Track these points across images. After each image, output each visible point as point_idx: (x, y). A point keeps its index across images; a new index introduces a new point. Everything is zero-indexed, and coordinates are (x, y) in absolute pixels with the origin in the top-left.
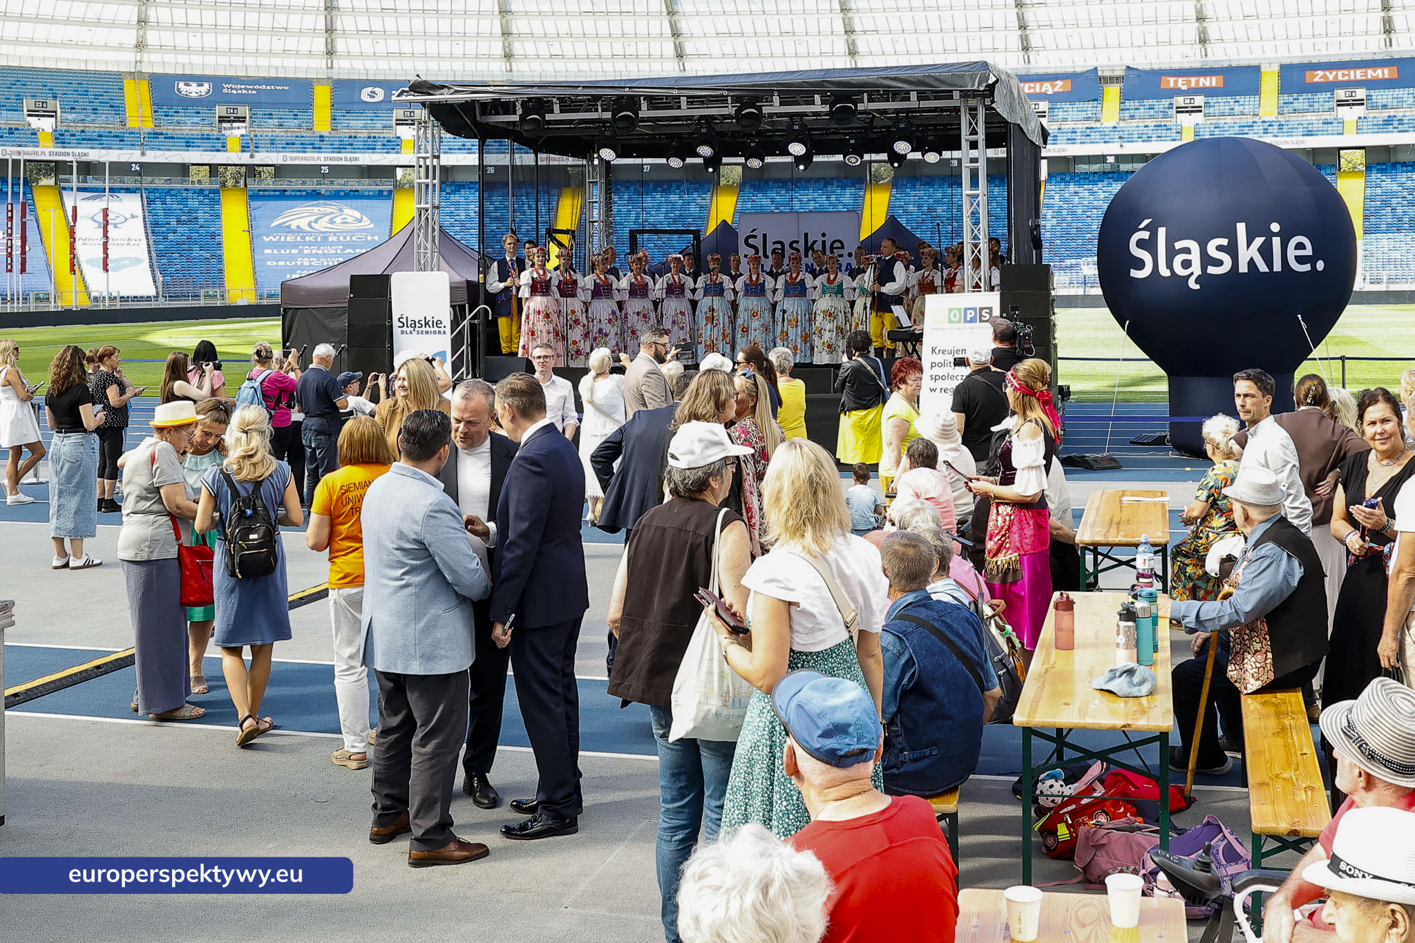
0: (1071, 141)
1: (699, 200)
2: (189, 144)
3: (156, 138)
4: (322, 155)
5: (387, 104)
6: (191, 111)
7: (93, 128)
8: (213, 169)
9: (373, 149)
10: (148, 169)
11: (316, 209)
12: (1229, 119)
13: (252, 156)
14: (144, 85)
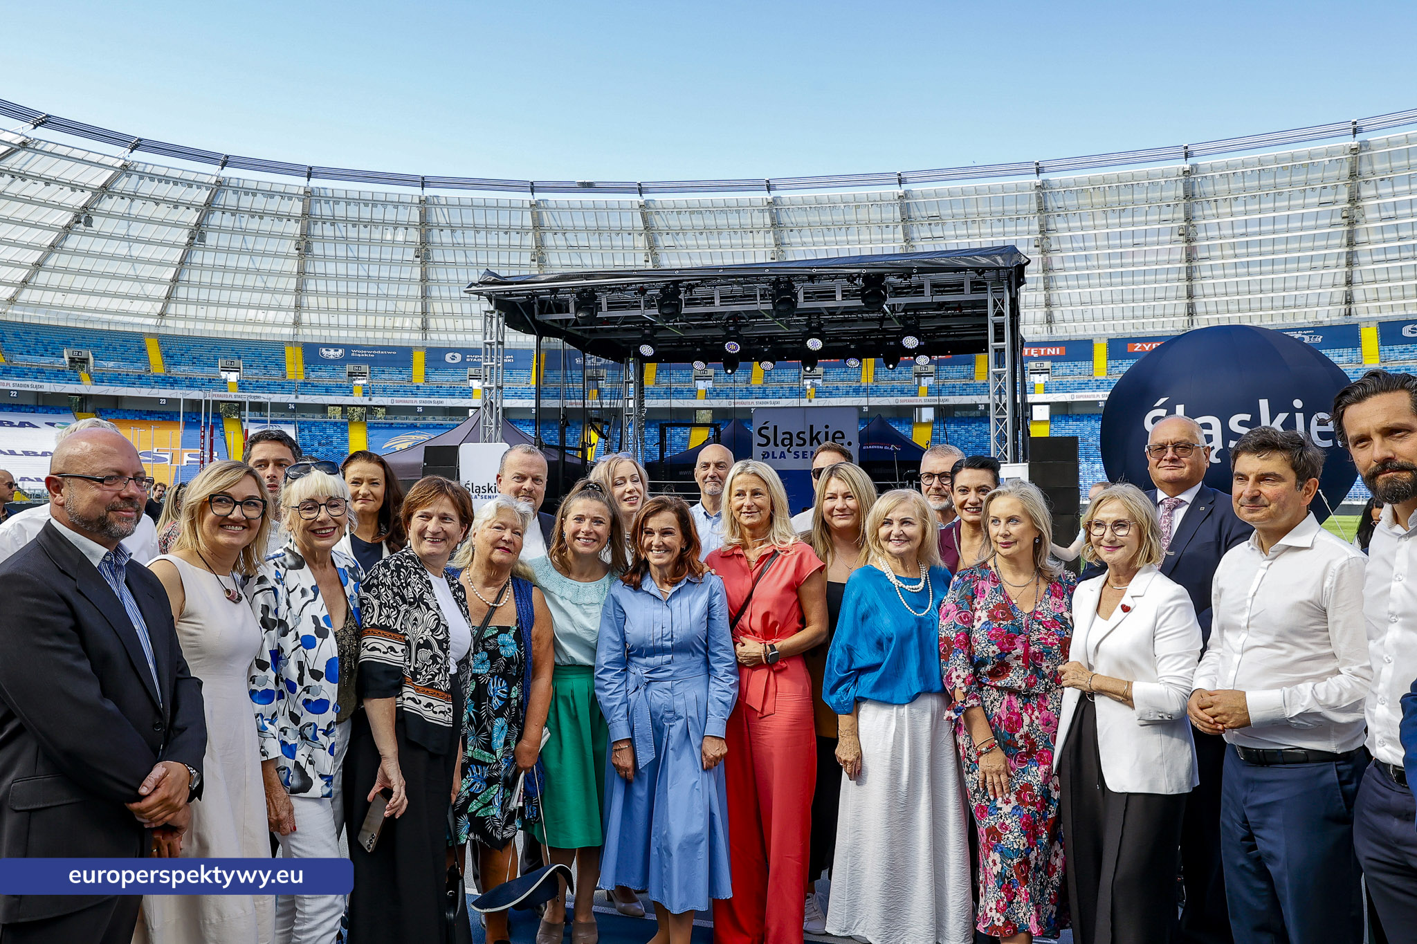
2: (328, 391)
3: (306, 386)
4: (418, 399)
5: (464, 364)
6: (330, 367)
7: (264, 379)
8: (344, 408)
9: (452, 395)
10: (301, 408)
11: (413, 437)
12: (1070, 379)
13: (370, 400)
14: (299, 352)
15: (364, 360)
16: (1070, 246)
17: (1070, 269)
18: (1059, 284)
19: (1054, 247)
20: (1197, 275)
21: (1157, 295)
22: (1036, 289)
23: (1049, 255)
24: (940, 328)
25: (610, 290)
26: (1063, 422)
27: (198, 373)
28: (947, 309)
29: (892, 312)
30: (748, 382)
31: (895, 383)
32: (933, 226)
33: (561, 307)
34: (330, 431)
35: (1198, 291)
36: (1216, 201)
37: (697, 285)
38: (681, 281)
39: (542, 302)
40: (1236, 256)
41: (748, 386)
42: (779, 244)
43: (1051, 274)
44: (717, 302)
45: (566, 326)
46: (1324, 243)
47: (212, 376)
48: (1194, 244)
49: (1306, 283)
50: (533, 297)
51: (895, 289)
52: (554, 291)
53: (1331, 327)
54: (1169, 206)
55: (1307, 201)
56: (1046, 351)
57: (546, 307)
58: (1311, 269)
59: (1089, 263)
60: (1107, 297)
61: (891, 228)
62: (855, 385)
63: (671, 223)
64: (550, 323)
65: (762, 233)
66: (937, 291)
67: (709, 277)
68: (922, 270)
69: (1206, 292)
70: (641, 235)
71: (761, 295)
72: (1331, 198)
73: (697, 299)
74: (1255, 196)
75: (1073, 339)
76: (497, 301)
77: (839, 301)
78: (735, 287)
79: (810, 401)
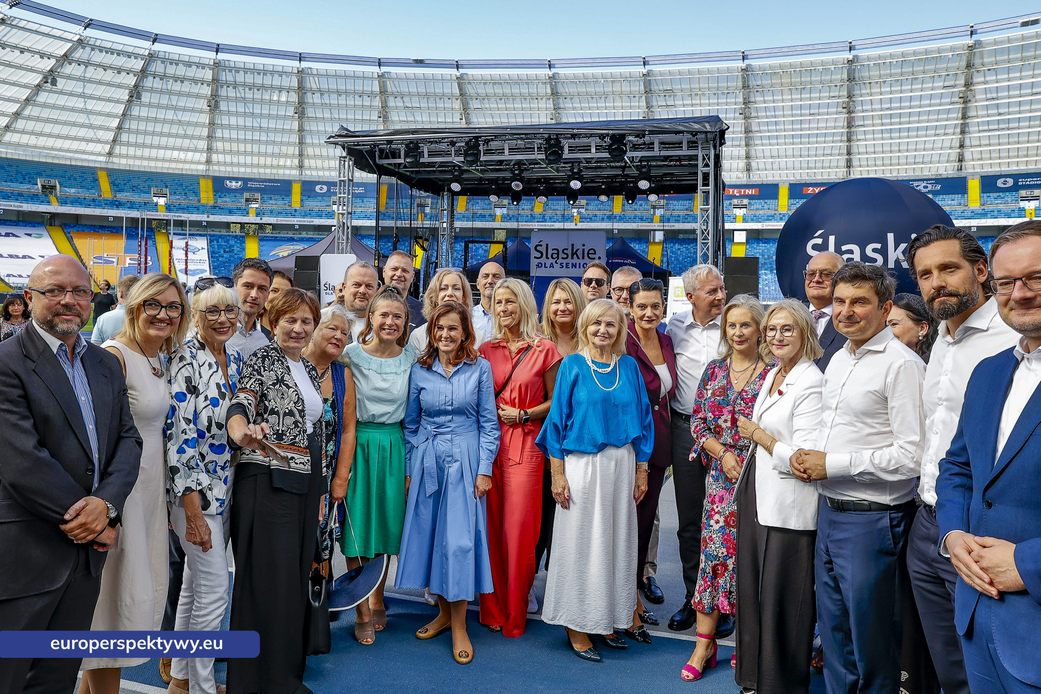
0: (678, 221)
1: (484, 247)
2: (230, 212)
3: (215, 209)
4: (295, 219)
5: (329, 194)
6: (232, 195)
7: (184, 203)
8: (242, 225)
9: (320, 216)
11: (292, 247)
12: (761, 212)
14: (210, 183)
15: (257, 190)
16: (764, 114)
17: (764, 131)
18: (756, 142)
19: (753, 115)
20: (854, 138)
21: (826, 152)
22: (739, 146)
23: (749, 121)
24: (666, 175)
25: (429, 142)
26: (756, 244)
27: (136, 198)
28: (670, 161)
29: (631, 162)
30: (532, 210)
31: (637, 213)
32: (667, 97)
33: (395, 154)
34: (232, 242)
35: (854, 150)
36: (870, 83)
37: (492, 140)
38: (480, 137)
39: (381, 151)
40: (882, 124)
41: (532, 213)
42: (557, 108)
43: (750, 135)
44: (506, 152)
45: (399, 168)
46: (945, 116)
47: (146, 200)
48: (853, 115)
49: (931, 146)
50: (375, 146)
51: (634, 145)
52: (390, 142)
53: (947, 179)
54: (836, 86)
55: (935, 85)
56: (745, 192)
57: (384, 154)
58: (936, 135)
59: (778, 127)
60: (790, 153)
61: (637, 98)
62: (608, 213)
63: (479, 91)
64: (387, 166)
65: (544, 100)
66: (664, 148)
67: (501, 134)
68: (652, 132)
69: (860, 150)
70: (457, 99)
71: (538, 148)
72: (952, 83)
73: (492, 150)
74: (898, 80)
75: (765, 183)
76: (349, 149)
77: (593, 154)
78: (519, 142)
79: (576, 225)
